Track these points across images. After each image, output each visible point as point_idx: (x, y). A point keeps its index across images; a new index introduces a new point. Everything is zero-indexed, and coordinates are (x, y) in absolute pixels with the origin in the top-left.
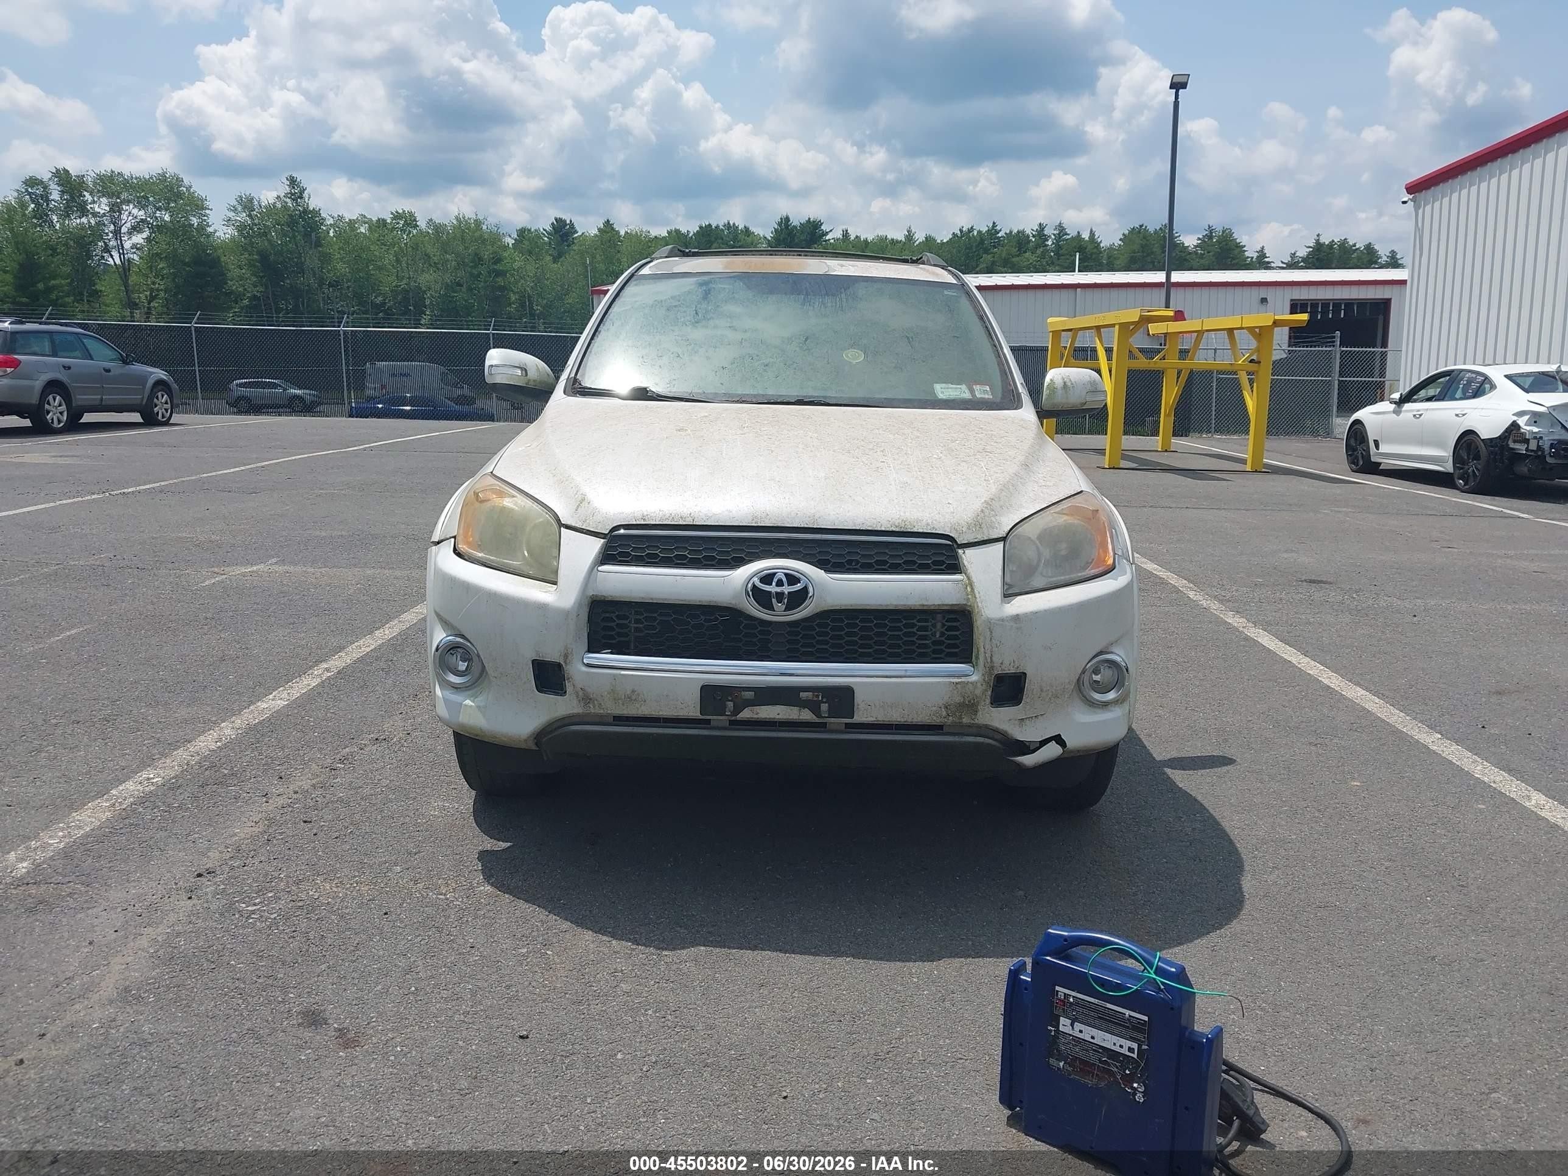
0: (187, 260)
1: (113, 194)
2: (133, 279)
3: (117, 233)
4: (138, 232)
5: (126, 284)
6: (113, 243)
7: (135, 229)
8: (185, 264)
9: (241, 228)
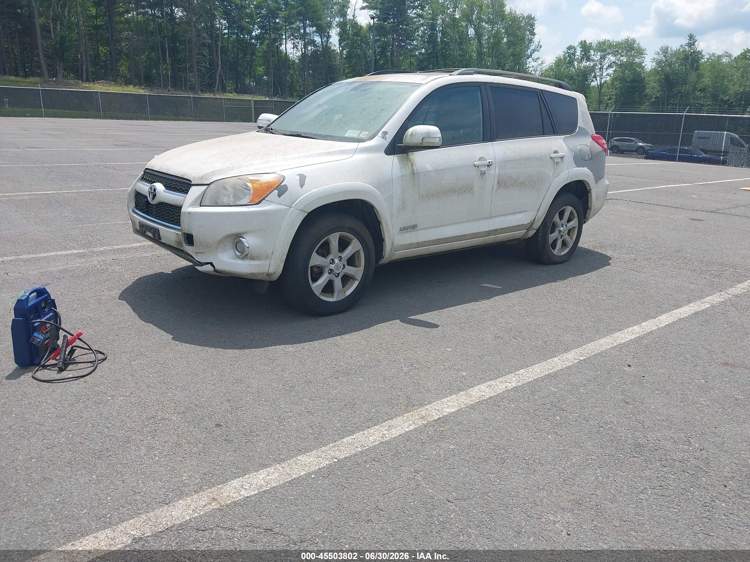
0: (628, 80)
1: (603, 50)
2: (603, 90)
3: (601, 69)
4: (611, 68)
5: (600, 93)
6: (598, 74)
7: (610, 66)
8: (627, 82)
9: (659, 63)
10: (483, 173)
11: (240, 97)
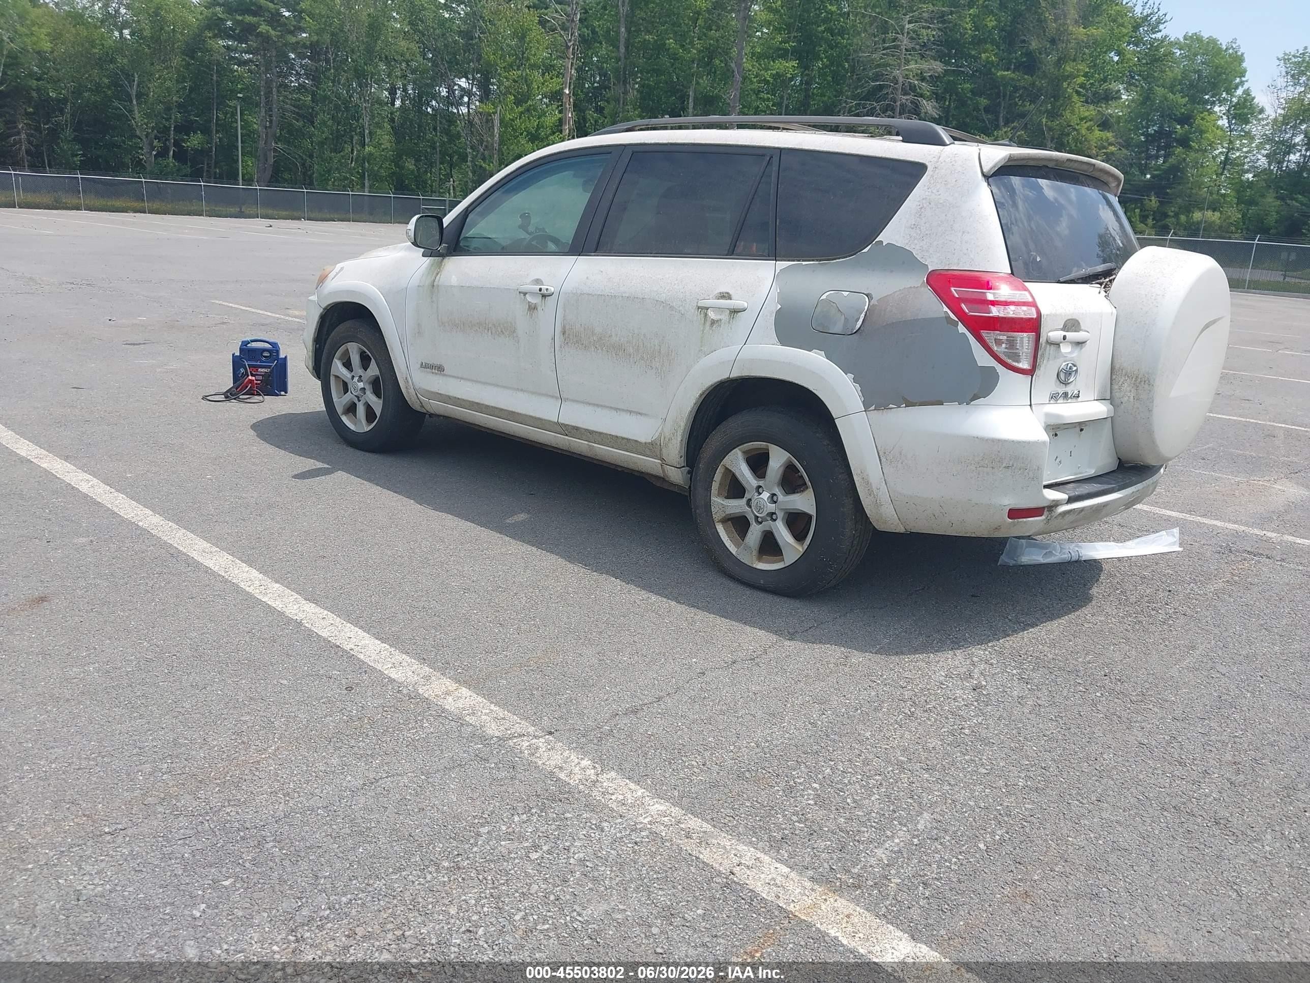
10: (532, 308)
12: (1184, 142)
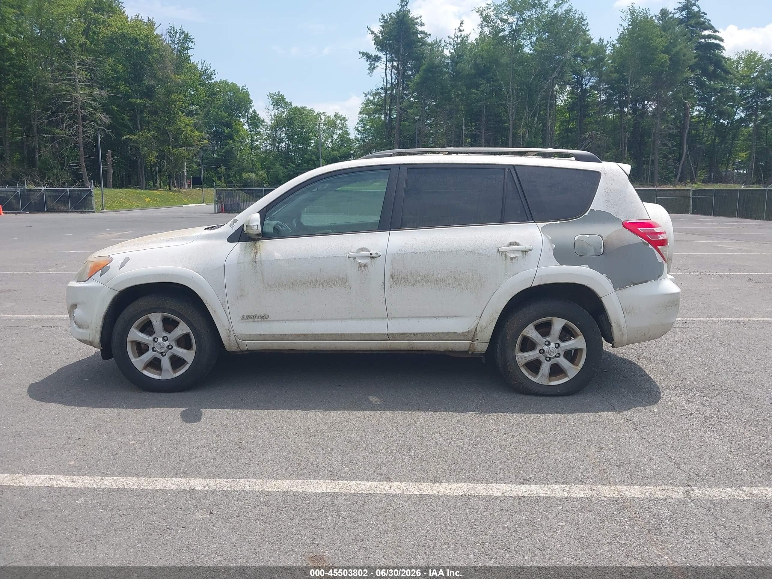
10: (364, 266)
11: (706, 187)
12: (231, 137)
